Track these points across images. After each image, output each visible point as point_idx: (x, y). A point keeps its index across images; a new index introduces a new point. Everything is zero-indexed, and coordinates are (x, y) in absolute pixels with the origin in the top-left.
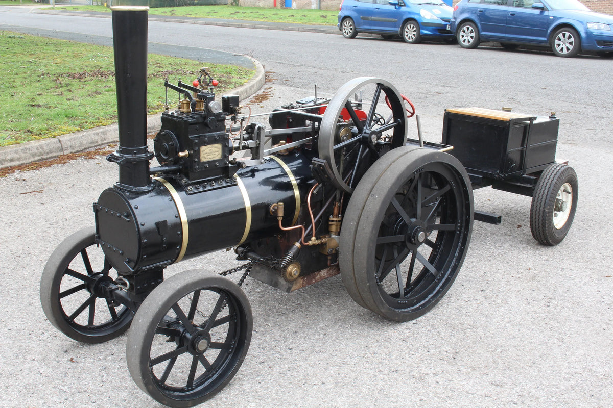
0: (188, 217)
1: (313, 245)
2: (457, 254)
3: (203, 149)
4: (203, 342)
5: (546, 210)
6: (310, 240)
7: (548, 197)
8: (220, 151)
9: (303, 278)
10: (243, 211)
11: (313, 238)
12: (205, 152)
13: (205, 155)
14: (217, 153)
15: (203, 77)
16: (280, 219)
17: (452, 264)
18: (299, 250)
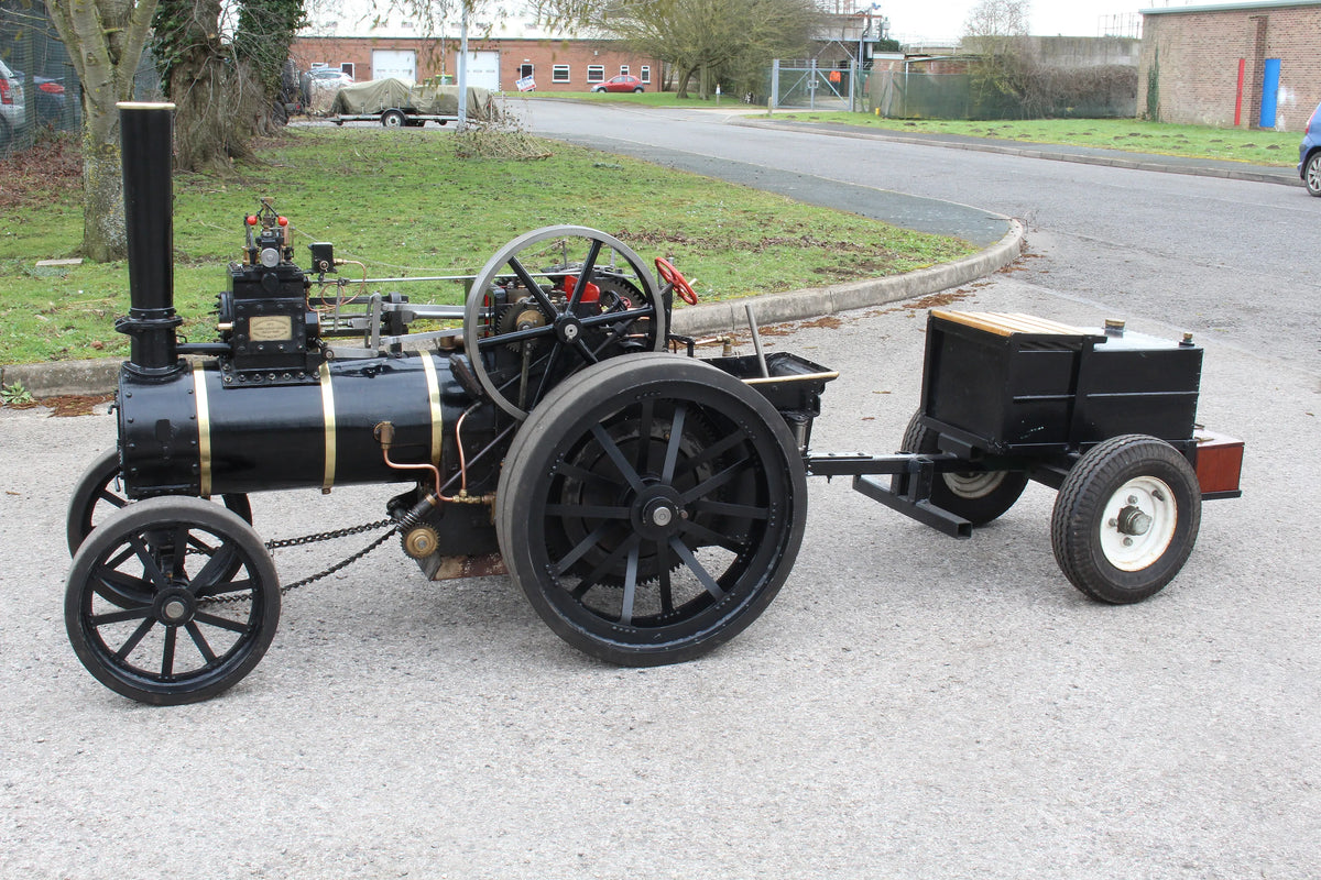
0: (211, 419)
1: (461, 502)
2: (771, 567)
3: (254, 321)
4: (175, 605)
5: (1073, 524)
6: (457, 493)
7: (1079, 496)
8: (289, 328)
9: (464, 563)
10: (319, 430)
11: (463, 492)
12: (260, 326)
13: (258, 332)
14: (282, 331)
15: (264, 212)
16: (385, 447)
17: (760, 584)
18: (431, 507)
